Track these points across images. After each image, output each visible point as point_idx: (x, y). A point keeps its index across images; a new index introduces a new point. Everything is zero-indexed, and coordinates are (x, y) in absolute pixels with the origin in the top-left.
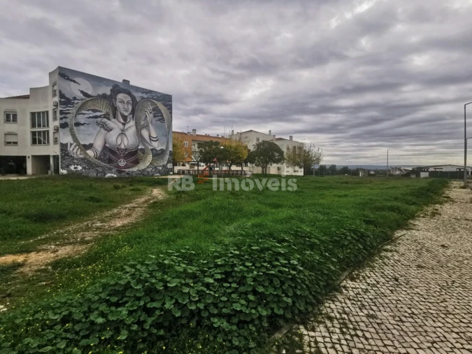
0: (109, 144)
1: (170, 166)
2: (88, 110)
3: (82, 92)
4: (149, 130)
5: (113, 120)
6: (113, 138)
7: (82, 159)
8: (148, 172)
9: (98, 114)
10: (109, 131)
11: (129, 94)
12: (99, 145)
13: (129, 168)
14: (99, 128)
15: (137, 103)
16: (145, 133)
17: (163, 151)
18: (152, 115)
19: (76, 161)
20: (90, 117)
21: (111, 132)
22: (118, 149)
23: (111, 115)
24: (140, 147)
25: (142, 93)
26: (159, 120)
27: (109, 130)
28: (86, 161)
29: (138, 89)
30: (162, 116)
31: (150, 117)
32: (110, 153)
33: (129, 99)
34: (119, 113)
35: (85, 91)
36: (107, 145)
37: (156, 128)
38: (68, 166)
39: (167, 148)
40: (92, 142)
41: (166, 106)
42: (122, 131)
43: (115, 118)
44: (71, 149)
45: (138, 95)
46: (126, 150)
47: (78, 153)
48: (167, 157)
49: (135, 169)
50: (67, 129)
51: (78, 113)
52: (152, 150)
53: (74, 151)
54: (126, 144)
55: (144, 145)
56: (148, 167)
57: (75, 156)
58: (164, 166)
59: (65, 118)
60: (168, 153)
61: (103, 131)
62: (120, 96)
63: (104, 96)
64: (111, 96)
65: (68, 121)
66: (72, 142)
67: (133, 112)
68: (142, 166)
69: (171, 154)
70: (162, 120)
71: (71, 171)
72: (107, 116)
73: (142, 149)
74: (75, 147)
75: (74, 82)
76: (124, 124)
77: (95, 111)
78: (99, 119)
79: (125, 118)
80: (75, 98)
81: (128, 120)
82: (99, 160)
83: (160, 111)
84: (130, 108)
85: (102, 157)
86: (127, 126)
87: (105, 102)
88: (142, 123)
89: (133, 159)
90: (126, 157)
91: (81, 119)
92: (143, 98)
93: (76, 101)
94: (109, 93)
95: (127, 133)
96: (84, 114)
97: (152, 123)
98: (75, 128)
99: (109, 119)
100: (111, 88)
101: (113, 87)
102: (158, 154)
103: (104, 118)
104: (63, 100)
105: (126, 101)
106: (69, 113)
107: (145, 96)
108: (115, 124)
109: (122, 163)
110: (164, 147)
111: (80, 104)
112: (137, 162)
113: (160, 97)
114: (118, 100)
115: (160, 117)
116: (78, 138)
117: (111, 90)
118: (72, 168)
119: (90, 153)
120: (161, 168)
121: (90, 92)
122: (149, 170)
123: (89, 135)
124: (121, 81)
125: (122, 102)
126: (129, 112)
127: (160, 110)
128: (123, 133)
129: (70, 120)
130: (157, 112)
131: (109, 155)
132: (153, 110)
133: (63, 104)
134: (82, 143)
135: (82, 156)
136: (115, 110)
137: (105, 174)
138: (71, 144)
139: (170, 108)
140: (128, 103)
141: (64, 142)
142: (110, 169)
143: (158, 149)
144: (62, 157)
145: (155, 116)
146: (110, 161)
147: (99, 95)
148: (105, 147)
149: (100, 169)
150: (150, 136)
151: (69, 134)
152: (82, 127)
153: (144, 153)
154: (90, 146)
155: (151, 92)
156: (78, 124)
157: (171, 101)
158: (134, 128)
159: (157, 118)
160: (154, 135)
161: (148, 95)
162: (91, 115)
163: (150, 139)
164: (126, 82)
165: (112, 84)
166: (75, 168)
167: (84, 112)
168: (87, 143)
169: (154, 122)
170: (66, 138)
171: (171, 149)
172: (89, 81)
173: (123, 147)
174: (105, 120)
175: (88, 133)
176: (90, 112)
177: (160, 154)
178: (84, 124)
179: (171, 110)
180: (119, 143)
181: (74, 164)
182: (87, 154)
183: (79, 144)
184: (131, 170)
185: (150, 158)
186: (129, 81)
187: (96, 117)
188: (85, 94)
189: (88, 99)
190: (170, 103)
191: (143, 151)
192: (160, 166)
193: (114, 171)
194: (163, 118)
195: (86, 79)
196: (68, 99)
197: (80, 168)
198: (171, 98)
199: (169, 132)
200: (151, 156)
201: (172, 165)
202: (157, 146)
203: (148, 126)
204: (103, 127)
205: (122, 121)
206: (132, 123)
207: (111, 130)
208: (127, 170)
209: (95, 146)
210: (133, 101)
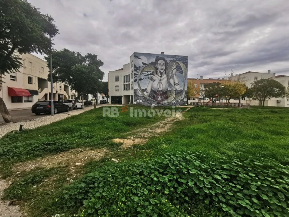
0: (154, 88)
1: (185, 100)
2: (145, 72)
4: (174, 79)
5: (156, 75)
6: (156, 85)
7: (142, 97)
8: (173, 104)
9: (149, 73)
11: (164, 60)
12: (149, 90)
13: (163, 101)
14: (149, 80)
15: (168, 64)
16: (172, 81)
17: (181, 91)
18: (176, 70)
19: (139, 98)
21: (155, 82)
22: (158, 91)
24: (169, 89)
25: (171, 58)
26: (180, 72)
27: (154, 81)
28: (143, 98)
29: (168, 56)
30: (182, 70)
31: (175, 71)
32: (154, 93)
33: (164, 62)
34: (159, 71)
36: (153, 89)
37: (178, 77)
38: (136, 100)
39: (184, 89)
40: (146, 88)
41: (183, 63)
42: (160, 81)
43: (156, 74)
44: (138, 92)
45: (168, 60)
46: (162, 91)
48: (184, 94)
49: (166, 102)
50: (137, 82)
51: (141, 74)
52: (175, 90)
53: (139, 93)
54: (162, 88)
55: (171, 88)
56: (173, 101)
57: (139, 95)
58: (182, 100)
59: (136, 77)
61: (151, 82)
62: (160, 62)
63: (152, 63)
64: (155, 62)
65: (137, 78)
66: (138, 88)
67: (165, 70)
68: (170, 100)
69: (186, 93)
70: (181, 72)
71: (138, 102)
72: (153, 74)
74: (139, 91)
75: (140, 58)
76: (161, 77)
77: (148, 72)
78: (150, 76)
79: (161, 73)
80: (140, 67)
81: (163, 74)
82: (149, 97)
83: (180, 67)
84: (164, 67)
85: (150, 95)
86: (162, 78)
87: (152, 66)
88: (170, 75)
89: (165, 96)
90: (161, 95)
91: (142, 77)
92: (171, 61)
93: (140, 68)
94: (154, 61)
95: (162, 82)
96: (143, 74)
98: (139, 81)
99: (154, 75)
100: (155, 58)
101: (157, 58)
102: (179, 93)
103: (152, 75)
104: (135, 68)
105: (162, 64)
106: (137, 74)
107: (172, 59)
108: (156, 77)
109: (159, 98)
110: (182, 89)
111: (142, 69)
112: (167, 98)
113: (180, 58)
114: (158, 64)
115: (180, 71)
116: (141, 86)
117: (155, 60)
118: (138, 101)
119: (145, 93)
120: (180, 101)
121: (146, 63)
122: (173, 102)
123: (145, 84)
124: (160, 54)
125: (160, 65)
126: (164, 70)
128: (160, 82)
129: (138, 78)
130: (179, 68)
131: (153, 94)
132: (177, 67)
133: (135, 70)
134: (142, 88)
135: (142, 95)
136: (157, 69)
137: (152, 104)
138: (138, 89)
139: (186, 64)
140: (163, 65)
141: (135, 89)
142: (154, 102)
143: (179, 90)
144: (135, 96)
145: (177, 71)
146: (154, 97)
147: (150, 63)
148: (152, 90)
149: (149, 102)
150: (174, 82)
151: (137, 84)
152: (142, 81)
153: (171, 93)
154: (146, 90)
155: (175, 56)
156: (141, 79)
157: (187, 60)
158: (166, 79)
159: (179, 71)
160: (176, 81)
161: (174, 59)
162: (146, 74)
163: (175, 84)
164: (163, 53)
165: (156, 56)
166: (139, 101)
167: (143, 73)
168: (144, 89)
169: (176, 74)
170: (136, 87)
171: (186, 89)
172: (146, 57)
173: (160, 89)
174: (152, 76)
175: (145, 83)
176: (146, 72)
178: (143, 79)
179: (187, 65)
180: (158, 87)
181: (139, 99)
182: (144, 94)
183: (141, 89)
184: (164, 102)
186: (164, 53)
187: (148, 75)
188: (144, 64)
189: (145, 66)
190: (186, 61)
191: (170, 91)
192: (180, 100)
193: (155, 102)
194: (182, 71)
195: (145, 56)
196: (137, 68)
197: (141, 101)
198: (187, 58)
199: (185, 79)
200: (175, 94)
201: (187, 99)
202: (178, 88)
203: (173, 76)
204: (151, 80)
205: (160, 75)
206: (165, 76)
207: (155, 81)
208: (162, 102)
209: (148, 90)
210: (166, 63)
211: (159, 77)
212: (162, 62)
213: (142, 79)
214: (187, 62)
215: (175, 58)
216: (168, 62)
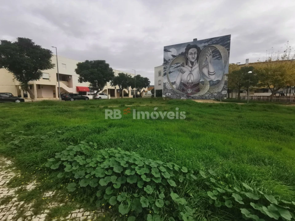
1: (224, 92)
2: (174, 64)
3: (172, 55)
4: (208, 68)
5: (186, 66)
6: (185, 77)
7: (171, 90)
8: (206, 97)
9: (179, 65)
10: (183, 73)
12: (178, 82)
13: (193, 94)
14: (179, 72)
15: (201, 51)
16: (205, 71)
17: (218, 82)
19: (168, 91)
20: (175, 68)
21: (184, 74)
22: (188, 83)
23: (185, 64)
24: (201, 81)
25: (205, 43)
26: (217, 59)
28: (172, 91)
30: (220, 54)
31: (209, 58)
32: (184, 86)
34: (189, 62)
35: (173, 54)
36: (182, 81)
37: (215, 65)
38: (165, 93)
40: (175, 81)
41: (223, 45)
42: (191, 72)
44: (167, 85)
45: (201, 46)
46: (192, 83)
47: (170, 87)
48: (222, 86)
49: (197, 95)
50: (166, 76)
51: (170, 67)
52: (210, 82)
53: (168, 86)
54: (192, 80)
55: (204, 78)
56: (206, 94)
58: (219, 93)
59: (165, 70)
60: (223, 82)
61: (181, 74)
63: (182, 54)
64: (185, 52)
66: (167, 82)
67: (197, 59)
68: (202, 93)
71: (167, 96)
72: (183, 65)
73: (202, 81)
74: (169, 84)
75: (169, 51)
76: (192, 67)
77: (177, 64)
78: (179, 68)
79: (192, 63)
80: (169, 60)
81: (194, 64)
82: (178, 90)
84: (196, 56)
85: (179, 88)
86: (193, 68)
87: (182, 57)
88: (204, 63)
89: (196, 88)
90: (192, 88)
91: (172, 69)
92: (205, 46)
93: (170, 61)
95: (193, 73)
96: (172, 67)
97: (211, 62)
98: (169, 74)
99: (184, 66)
100: (186, 47)
101: (187, 47)
103: (181, 66)
104: (165, 62)
105: (193, 52)
106: (167, 68)
107: (206, 44)
109: (190, 91)
110: (220, 79)
111: (171, 62)
112: (198, 90)
113: (219, 40)
114: (189, 54)
115: (218, 56)
116: (170, 79)
117: (186, 49)
118: (167, 94)
119: (174, 86)
122: (207, 95)
124: (192, 41)
125: (192, 54)
126: (195, 59)
127: (218, 51)
128: (191, 73)
129: (167, 72)
131: (183, 86)
133: (165, 64)
134: (171, 82)
135: (171, 88)
137: (181, 98)
138: (167, 83)
140: (195, 53)
141: (165, 82)
142: (183, 95)
143: (215, 80)
144: (164, 89)
145: (213, 57)
146: (183, 90)
148: (181, 83)
149: (178, 95)
150: (209, 72)
151: (167, 78)
152: (171, 74)
153: (203, 85)
155: (211, 39)
156: (170, 73)
158: (198, 69)
159: (216, 57)
160: (212, 70)
161: (209, 43)
162: (175, 67)
163: (209, 74)
166: (168, 94)
167: (173, 66)
168: (173, 82)
169: (213, 61)
170: (165, 80)
173: (190, 81)
174: (182, 67)
175: (174, 76)
176: (175, 65)
177: (215, 84)
180: (188, 79)
181: (168, 92)
182: (173, 87)
184: (194, 95)
185: (208, 87)
186: (196, 39)
187: (178, 67)
188: (173, 56)
189: (174, 58)
190: (228, 42)
191: (203, 83)
192: (216, 93)
193: (185, 95)
194: (221, 56)
195: (174, 48)
196: (167, 61)
197: (170, 94)
198: (230, 37)
199: (225, 66)
200: (209, 86)
201: (226, 91)
202: (214, 78)
203: (208, 65)
204: (181, 71)
205: (191, 66)
206: (196, 66)
207: (184, 72)
208: (192, 96)
209: (176, 82)
210: (198, 51)
211: (190, 69)
212: (193, 50)
213: (172, 72)
214: (230, 42)
215: (211, 41)
216: (201, 49)
